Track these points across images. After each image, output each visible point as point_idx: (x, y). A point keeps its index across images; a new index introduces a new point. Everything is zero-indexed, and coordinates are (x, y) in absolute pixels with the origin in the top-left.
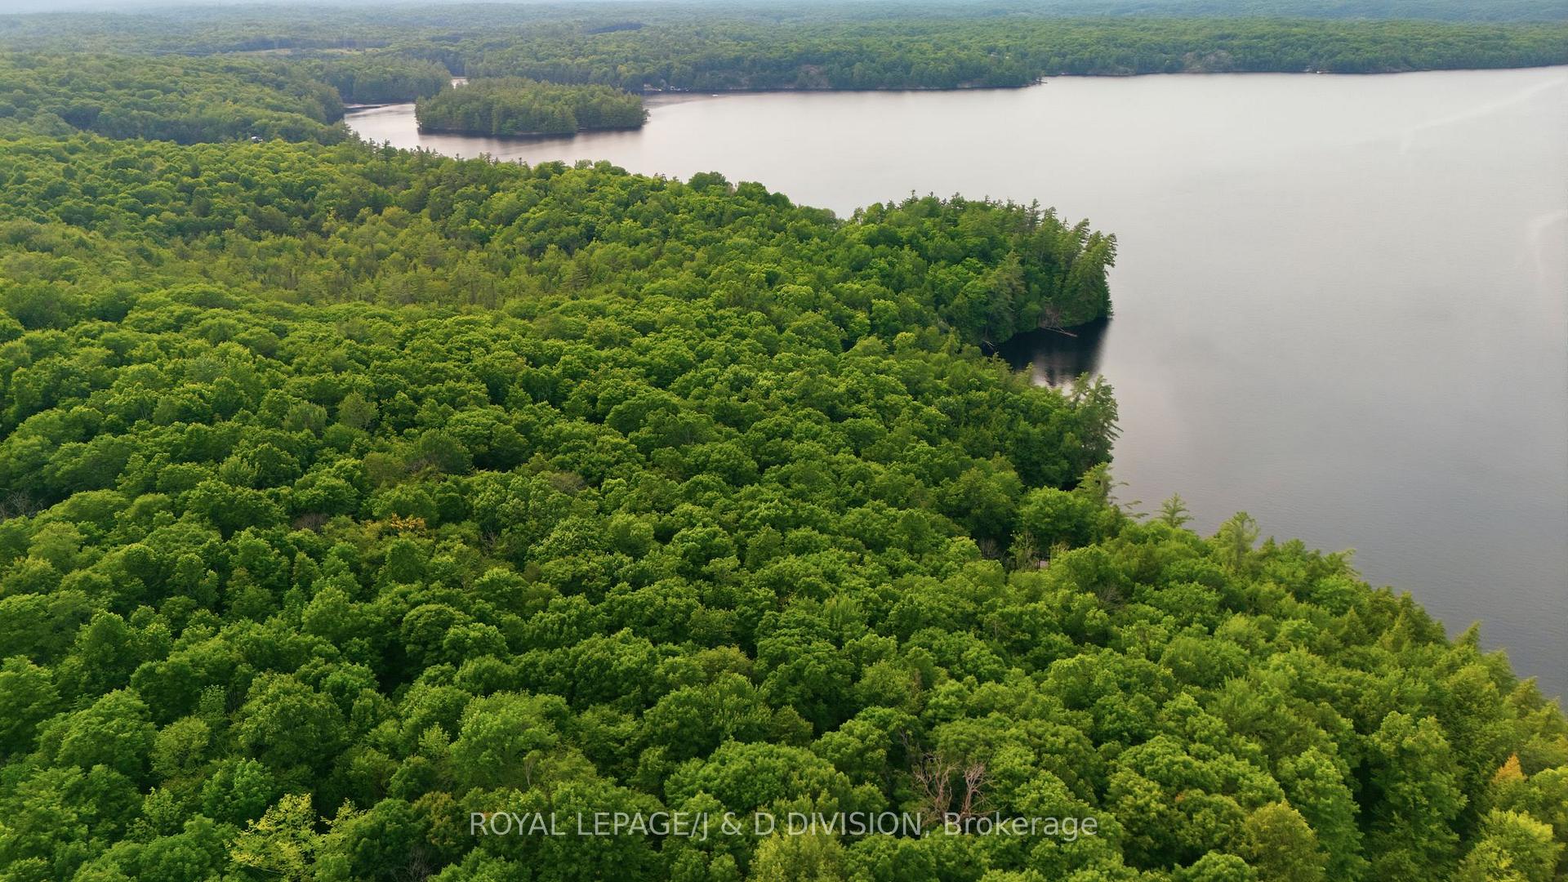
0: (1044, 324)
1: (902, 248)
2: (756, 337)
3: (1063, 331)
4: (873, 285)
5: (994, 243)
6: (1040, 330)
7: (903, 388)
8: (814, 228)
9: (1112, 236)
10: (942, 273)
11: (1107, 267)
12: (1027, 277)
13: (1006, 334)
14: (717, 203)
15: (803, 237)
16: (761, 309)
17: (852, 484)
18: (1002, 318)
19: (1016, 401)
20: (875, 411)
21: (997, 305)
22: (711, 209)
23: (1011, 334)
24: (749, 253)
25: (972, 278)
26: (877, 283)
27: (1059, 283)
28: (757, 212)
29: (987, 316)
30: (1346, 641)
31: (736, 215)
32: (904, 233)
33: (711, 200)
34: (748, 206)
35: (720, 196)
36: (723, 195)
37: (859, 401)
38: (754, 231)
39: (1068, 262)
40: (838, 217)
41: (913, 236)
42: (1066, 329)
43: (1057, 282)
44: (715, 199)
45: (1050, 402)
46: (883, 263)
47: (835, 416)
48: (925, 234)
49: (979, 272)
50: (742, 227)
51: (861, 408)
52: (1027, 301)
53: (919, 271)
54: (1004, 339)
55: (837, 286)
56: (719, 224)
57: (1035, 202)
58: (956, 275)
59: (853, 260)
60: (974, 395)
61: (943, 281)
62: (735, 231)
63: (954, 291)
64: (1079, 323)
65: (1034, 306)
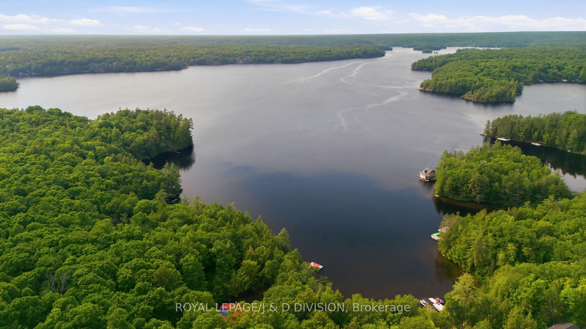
0: (169, 150)
1: (112, 128)
2: (40, 164)
3: (175, 152)
4: (98, 142)
5: (148, 124)
6: (168, 152)
7: (98, 175)
8: (78, 124)
9: (191, 119)
10: (127, 135)
11: (190, 129)
12: (160, 134)
13: (154, 154)
14: (37, 117)
15: (73, 127)
16: (46, 154)
17: (66, 208)
18: (151, 149)
19: (143, 175)
20: (84, 183)
21: (148, 145)
22: (34, 119)
23: (156, 154)
24: (46, 134)
25: (139, 136)
26: (99, 141)
27: (173, 135)
28: (54, 119)
29: (146, 149)
30: (218, 227)
31: (45, 121)
32: (113, 123)
33: (35, 116)
34: (51, 117)
35: (38, 114)
36: (40, 114)
37: (78, 181)
38: (53, 126)
39: (175, 128)
40: (89, 119)
41: (117, 124)
42: (177, 151)
43: (172, 136)
44: (36, 115)
45: (156, 174)
46: (103, 134)
47: (66, 187)
48: (122, 123)
49: (142, 134)
50: (47, 125)
51: (79, 183)
52: (160, 143)
53: (117, 135)
54: (153, 156)
55: (82, 143)
56: (37, 124)
57: (165, 109)
58: (133, 136)
59: (92, 133)
60: (126, 174)
61: (127, 138)
62: (44, 127)
63: (132, 141)
64: (182, 149)
65: (163, 144)
